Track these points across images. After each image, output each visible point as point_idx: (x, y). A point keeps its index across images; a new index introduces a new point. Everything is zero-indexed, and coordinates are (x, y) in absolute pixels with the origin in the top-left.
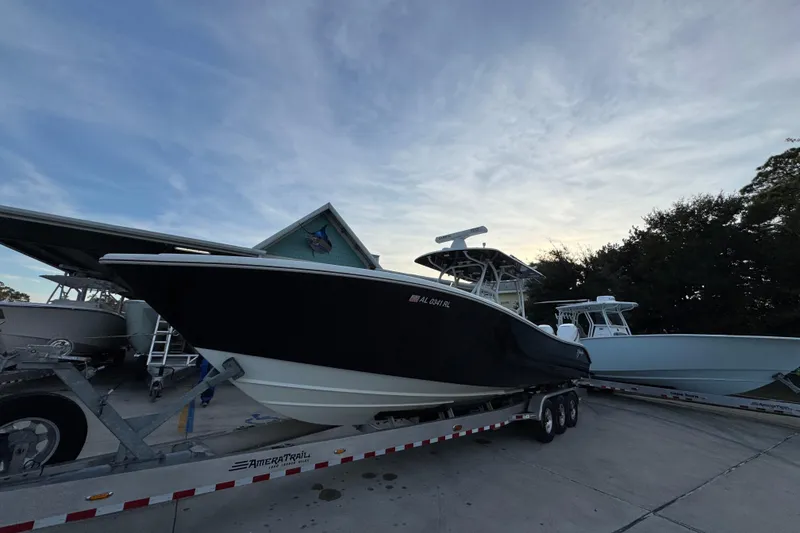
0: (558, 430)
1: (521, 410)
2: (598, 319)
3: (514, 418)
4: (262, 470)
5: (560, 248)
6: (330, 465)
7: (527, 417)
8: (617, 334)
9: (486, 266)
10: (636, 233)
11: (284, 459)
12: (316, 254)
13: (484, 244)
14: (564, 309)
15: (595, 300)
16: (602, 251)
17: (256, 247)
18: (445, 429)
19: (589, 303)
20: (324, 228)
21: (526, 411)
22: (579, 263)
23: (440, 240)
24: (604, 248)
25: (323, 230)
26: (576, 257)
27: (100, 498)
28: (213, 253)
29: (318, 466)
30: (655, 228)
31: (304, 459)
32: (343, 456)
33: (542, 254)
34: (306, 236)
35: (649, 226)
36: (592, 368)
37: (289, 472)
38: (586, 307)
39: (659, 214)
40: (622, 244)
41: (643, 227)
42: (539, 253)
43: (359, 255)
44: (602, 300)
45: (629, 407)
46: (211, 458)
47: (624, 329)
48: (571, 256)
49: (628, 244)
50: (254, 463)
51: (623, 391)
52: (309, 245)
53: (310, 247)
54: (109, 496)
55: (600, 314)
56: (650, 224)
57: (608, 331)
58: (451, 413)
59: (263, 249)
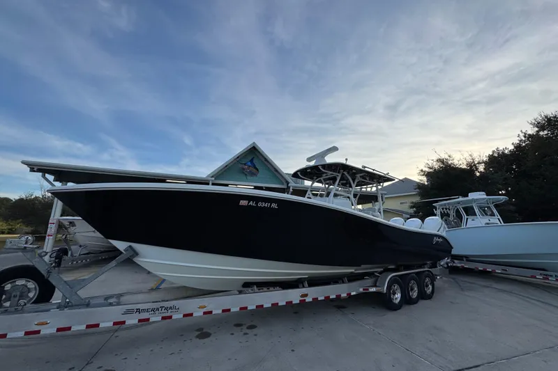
0: (407, 301)
1: (371, 284)
2: (470, 211)
3: (361, 290)
4: (144, 316)
5: (444, 156)
6: (194, 315)
7: (373, 289)
8: (488, 224)
9: (340, 175)
10: (525, 137)
11: (160, 309)
12: (249, 178)
13: (346, 160)
14: (441, 205)
15: (468, 196)
16: (492, 155)
17: (208, 176)
18: (294, 296)
19: (461, 199)
20: (252, 159)
21: (375, 286)
22: (464, 167)
23: (309, 160)
24: (494, 152)
25: (251, 161)
26: (460, 162)
27: (42, 324)
28: (188, 183)
29: (185, 316)
30: (543, 130)
31: (174, 310)
32: (205, 310)
33: (430, 163)
34: (240, 166)
35: (537, 129)
36: (453, 252)
37: (164, 318)
38: (459, 203)
39: (546, 117)
40: (511, 147)
41: (532, 130)
42: (427, 162)
43: (278, 175)
44: (472, 196)
45: (495, 285)
46: (114, 305)
47: (496, 220)
48: (456, 162)
49: (518, 147)
50: (138, 311)
51: (493, 271)
52: (243, 171)
53: (243, 173)
54: (47, 324)
55: (472, 208)
56: (537, 127)
57: (479, 221)
58: (306, 284)
59: (212, 177)
